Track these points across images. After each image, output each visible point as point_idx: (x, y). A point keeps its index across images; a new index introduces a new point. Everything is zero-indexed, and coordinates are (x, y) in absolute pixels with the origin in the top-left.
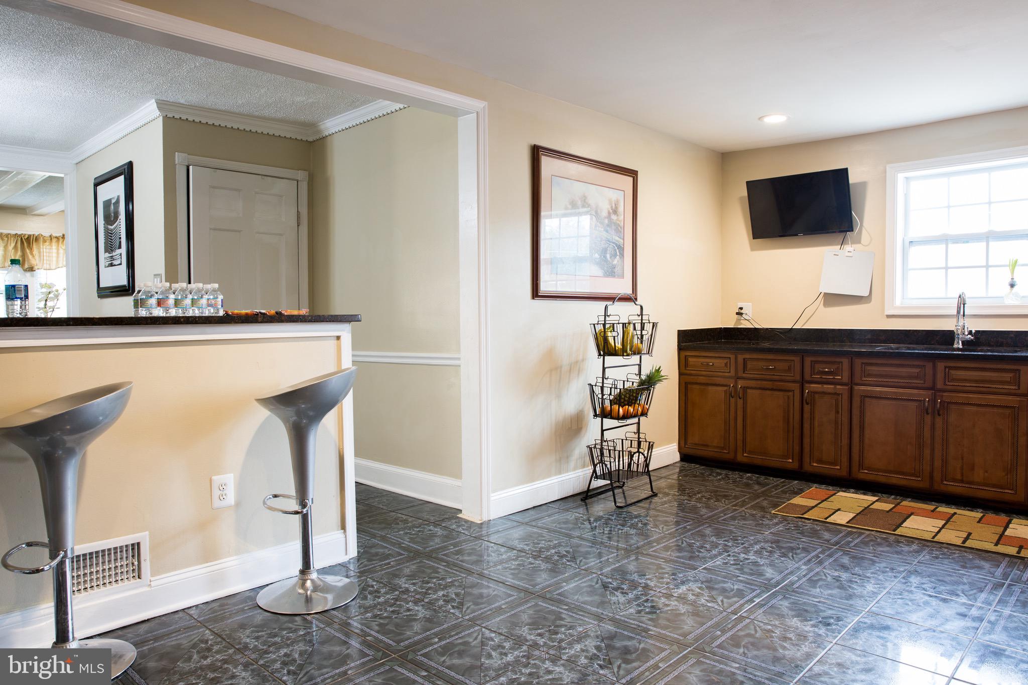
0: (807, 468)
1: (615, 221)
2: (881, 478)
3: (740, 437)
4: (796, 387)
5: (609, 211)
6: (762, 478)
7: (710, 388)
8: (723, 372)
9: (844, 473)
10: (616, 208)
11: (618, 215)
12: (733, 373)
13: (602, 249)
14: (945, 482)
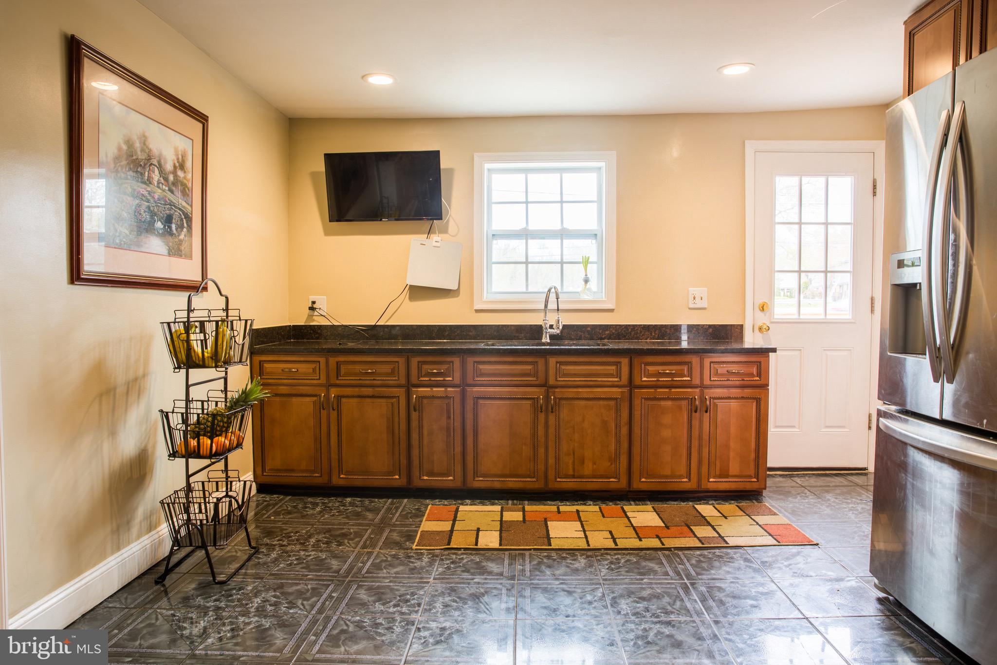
0: (417, 483)
1: (181, 179)
2: (496, 484)
3: (334, 456)
4: (401, 392)
5: (175, 164)
6: (367, 502)
7: (294, 400)
8: (311, 379)
9: (458, 484)
10: (183, 161)
11: (185, 172)
12: (323, 380)
13: (165, 215)
14: (558, 480)
